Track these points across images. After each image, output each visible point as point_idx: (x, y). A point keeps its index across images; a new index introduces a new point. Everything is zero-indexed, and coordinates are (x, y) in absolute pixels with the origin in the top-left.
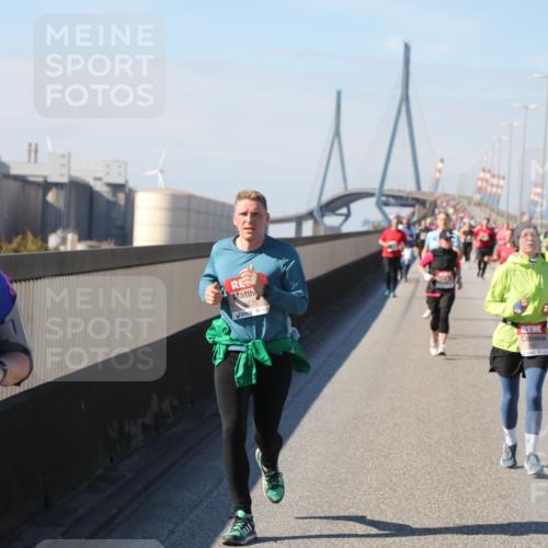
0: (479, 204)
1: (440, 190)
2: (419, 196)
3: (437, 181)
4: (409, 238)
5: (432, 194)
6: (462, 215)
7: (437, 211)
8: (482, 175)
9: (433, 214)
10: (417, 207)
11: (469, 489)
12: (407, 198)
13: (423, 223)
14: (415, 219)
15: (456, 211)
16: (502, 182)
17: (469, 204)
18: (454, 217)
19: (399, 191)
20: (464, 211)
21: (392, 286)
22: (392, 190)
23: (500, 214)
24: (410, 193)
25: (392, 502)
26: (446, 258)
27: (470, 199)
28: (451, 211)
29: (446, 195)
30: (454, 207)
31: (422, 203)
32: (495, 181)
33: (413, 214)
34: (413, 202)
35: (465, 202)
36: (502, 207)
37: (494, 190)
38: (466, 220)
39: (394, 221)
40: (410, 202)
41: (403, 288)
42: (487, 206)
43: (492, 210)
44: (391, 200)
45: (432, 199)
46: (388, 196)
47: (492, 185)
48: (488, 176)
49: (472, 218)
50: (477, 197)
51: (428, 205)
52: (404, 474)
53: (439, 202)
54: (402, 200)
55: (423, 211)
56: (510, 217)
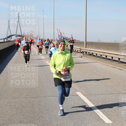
0: (30, 36)
1: (25, 34)
3: (24, 33)
10: (22, 37)
16: (33, 33)
22: (18, 34)
23: (33, 37)
31: (22, 36)
32: (32, 33)
33: (21, 38)
35: (28, 36)
36: (34, 36)
37: (32, 34)
39: (17, 39)
48: (31, 32)
53: (25, 36)
54: (19, 36)
56: (35, 38)
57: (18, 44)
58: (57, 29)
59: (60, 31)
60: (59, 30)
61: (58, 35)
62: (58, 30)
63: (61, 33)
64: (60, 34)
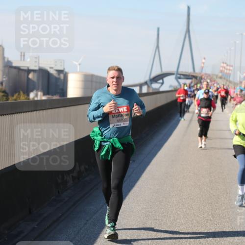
0: (221, 78)
1: (204, 72)
2: (194, 75)
3: (202, 68)
4: (189, 93)
5: (200, 73)
6: (213, 83)
7: (202, 81)
8: (222, 65)
9: (201, 83)
10: (194, 79)
11: (217, 205)
12: (189, 76)
14: (192, 85)
15: (211, 81)
16: (231, 68)
17: (217, 78)
18: (210, 84)
19: (186, 72)
20: (214, 81)
21: (182, 114)
22: (182, 72)
23: (230, 82)
24: (191, 73)
25: (183, 210)
27: (217, 76)
28: (209, 81)
29: (206, 74)
30: (210, 79)
31: (196, 77)
32: (228, 67)
33: (192, 82)
34: (192, 77)
35: (215, 77)
36: (231, 79)
37: (228, 71)
38: (215, 85)
39: (182, 85)
40: (190, 77)
41: (187, 116)
42: (225, 79)
43: (227, 80)
44: (182, 76)
45: (200, 76)
46: (180, 75)
47: (227, 69)
49: (218, 84)
50: (220, 75)
51: (198, 78)
52: (188, 198)
53: (203, 77)
54: (187, 76)
55: (196, 81)
56: (235, 84)
57: (184, 100)
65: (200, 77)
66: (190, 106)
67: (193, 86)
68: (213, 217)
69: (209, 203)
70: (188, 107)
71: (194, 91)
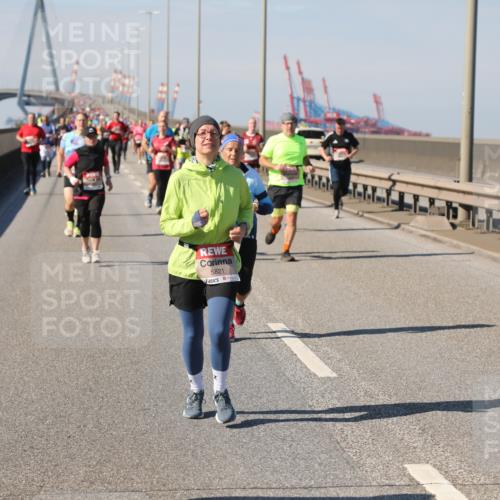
0: (111, 102)
2: (58, 96)
5: (70, 94)
6: (97, 113)
7: (75, 110)
8: (114, 76)
9: (71, 113)
10: (57, 106)
11: (104, 358)
12: (47, 98)
13: (62, 120)
14: (55, 116)
15: (92, 109)
17: (103, 102)
18: (91, 115)
19: (40, 91)
20: (99, 109)
22: (32, 91)
23: (132, 111)
24: (51, 93)
26: (92, 157)
27: (104, 99)
28: (88, 110)
29: (82, 95)
30: (90, 106)
31: (61, 101)
33: (53, 112)
34: (53, 101)
35: (100, 100)
36: (133, 105)
38: (101, 117)
40: (50, 101)
42: (119, 104)
43: (125, 108)
44: (33, 100)
45: (69, 99)
46: (29, 96)
49: (107, 115)
50: (110, 96)
51: (66, 104)
53: (76, 101)
54: (43, 100)
55: (62, 109)
56: (140, 114)
57: (36, 149)
58: (285, 58)
59: (300, 73)
60: (298, 64)
61: (292, 97)
62: (288, 68)
63: (307, 87)
64: (299, 92)
65: (69, 102)
66: (50, 163)
67: (57, 121)
68: (96, 382)
69: (90, 356)
70: (47, 164)
71: (57, 131)
